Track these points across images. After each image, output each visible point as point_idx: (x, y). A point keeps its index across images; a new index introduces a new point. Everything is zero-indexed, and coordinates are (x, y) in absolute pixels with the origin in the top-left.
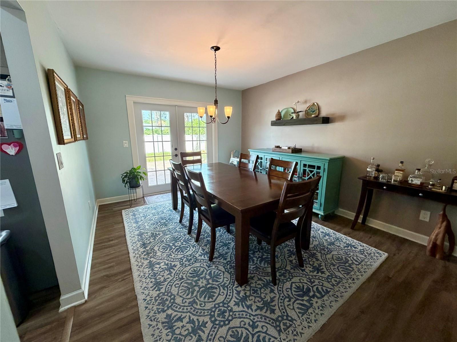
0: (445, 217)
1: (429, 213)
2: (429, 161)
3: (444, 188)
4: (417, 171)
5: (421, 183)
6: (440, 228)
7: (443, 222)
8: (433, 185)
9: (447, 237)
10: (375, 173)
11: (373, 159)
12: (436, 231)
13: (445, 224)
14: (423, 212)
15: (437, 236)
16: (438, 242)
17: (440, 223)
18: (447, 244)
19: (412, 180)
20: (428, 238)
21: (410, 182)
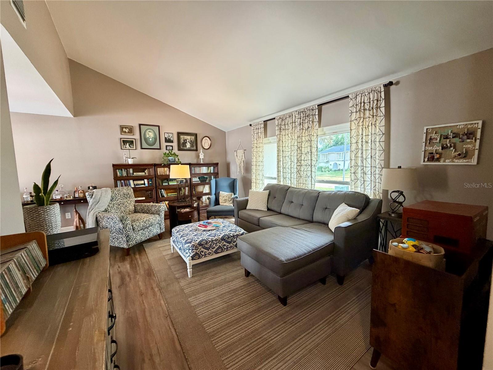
0: (76, 211)
1: (69, 213)
2: (61, 186)
3: (71, 197)
4: (56, 191)
5: (61, 197)
6: (76, 218)
7: (76, 214)
8: (66, 197)
9: (80, 221)
10: (30, 198)
11: (26, 189)
12: (75, 220)
13: (77, 215)
14: (66, 214)
15: (76, 222)
16: (78, 225)
17: (76, 215)
18: (82, 225)
19: (55, 197)
20: (73, 227)
21: (55, 198)
